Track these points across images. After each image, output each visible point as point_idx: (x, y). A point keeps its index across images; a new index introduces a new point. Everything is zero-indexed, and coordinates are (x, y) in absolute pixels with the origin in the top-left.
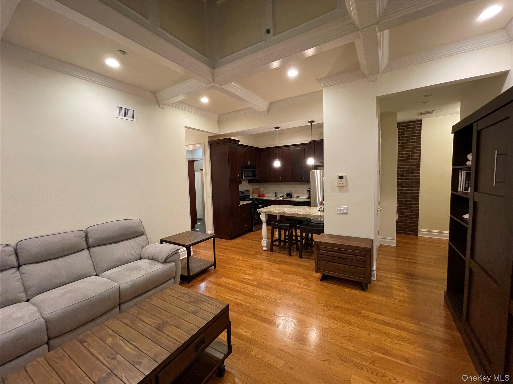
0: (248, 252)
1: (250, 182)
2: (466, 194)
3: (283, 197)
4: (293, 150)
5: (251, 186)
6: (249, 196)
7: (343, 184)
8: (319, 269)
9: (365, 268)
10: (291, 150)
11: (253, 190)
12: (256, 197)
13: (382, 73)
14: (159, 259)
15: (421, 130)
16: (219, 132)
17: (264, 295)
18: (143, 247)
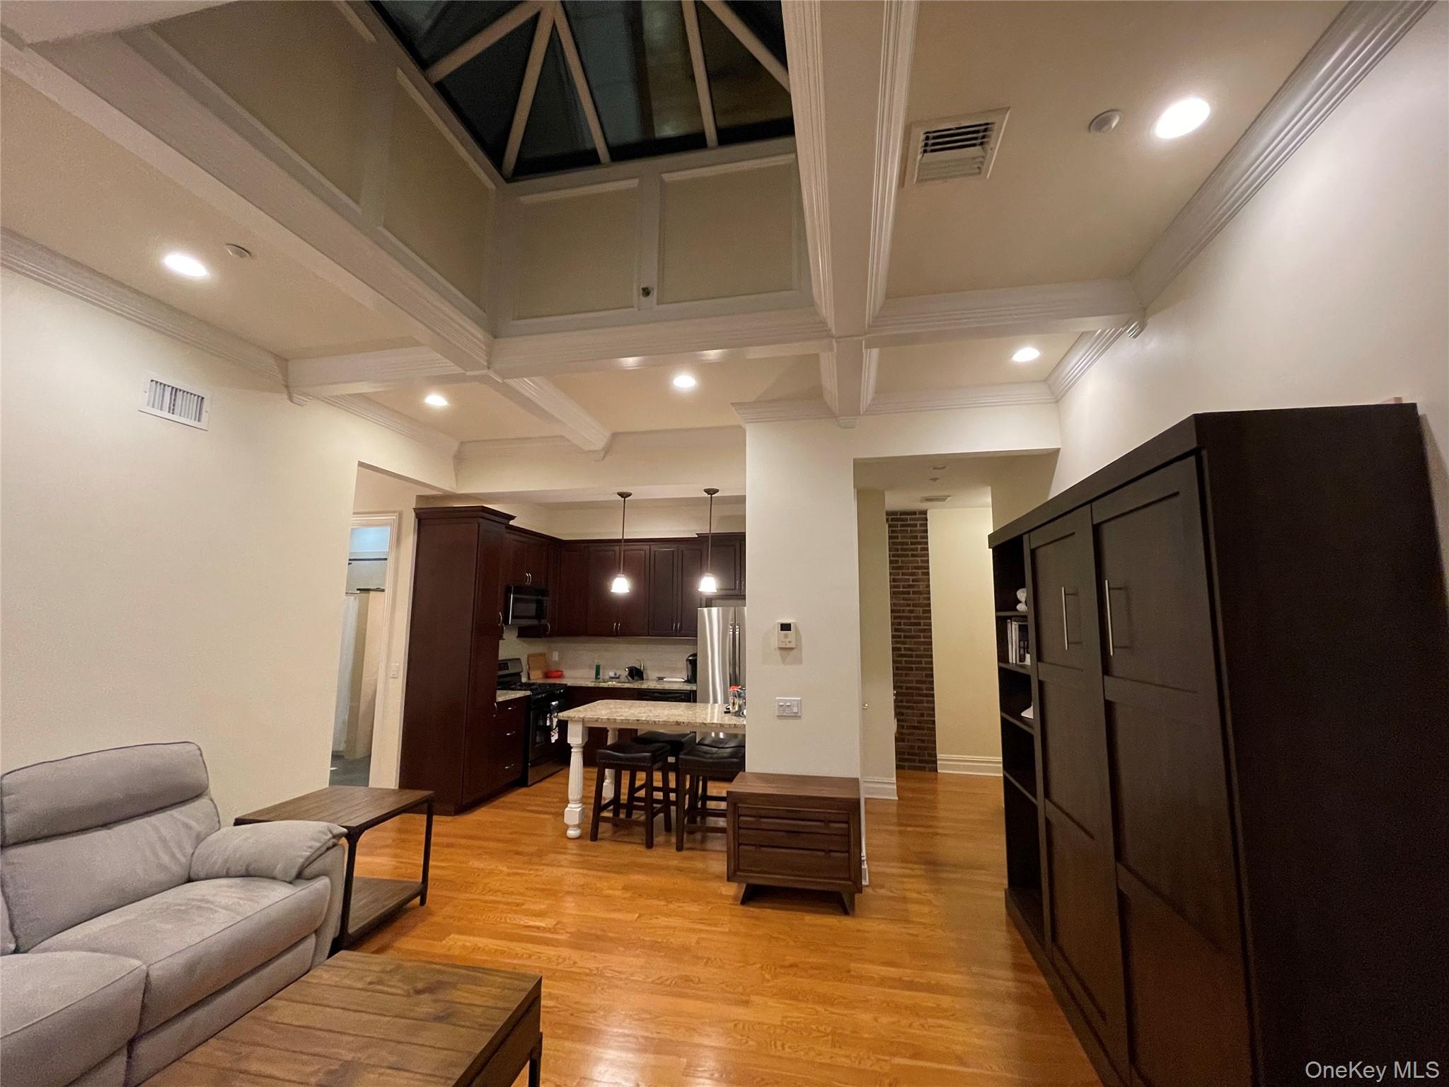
0: (520, 849)
1: (524, 633)
2: (1023, 667)
3: (618, 678)
4: (652, 553)
5: (525, 645)
6: (518, 675)
7: (790, 642)
8: (739, 870)
9: (848, 851)
10: (648, 552)
11: (530, 659)
12: (537, 677)
13: (863, 415)
14: (278, 871)
15: (926, 531)
16: (455, 486)
17: (592, 965)
18: (199, 839)
